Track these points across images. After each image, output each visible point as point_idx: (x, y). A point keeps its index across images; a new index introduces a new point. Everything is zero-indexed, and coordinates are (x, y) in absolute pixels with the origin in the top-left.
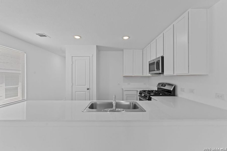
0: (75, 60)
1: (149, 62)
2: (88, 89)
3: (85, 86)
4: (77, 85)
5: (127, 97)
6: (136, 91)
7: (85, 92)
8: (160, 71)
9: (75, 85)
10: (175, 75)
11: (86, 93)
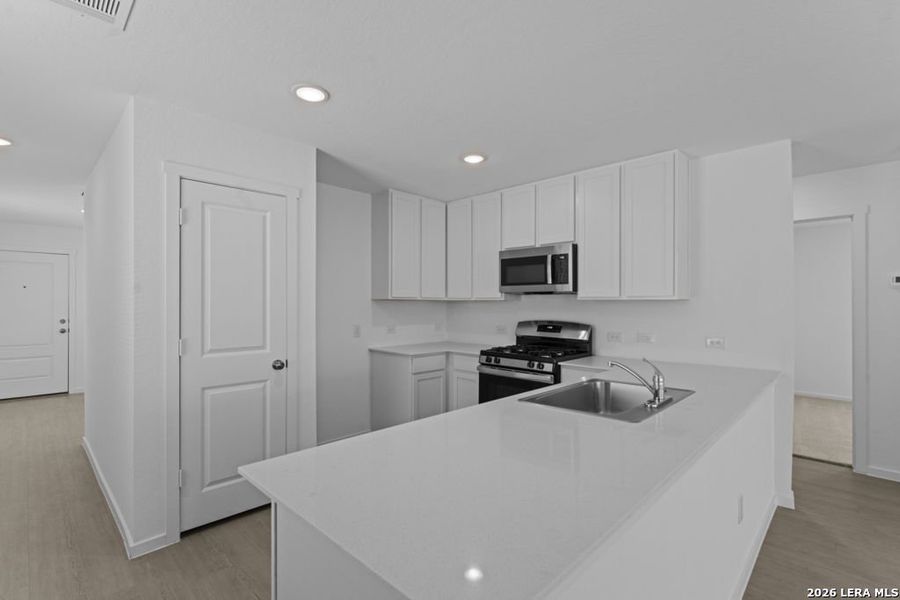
0: (203, 204)
1: (501, 253)
2: (279, 366)
3: (261, 351)
4: (211, 351)
5: (419, 381)
6: (444, 357)
7: (261, 385)
8: (569, 287)
9: (203, 353)
10: (624, 298)
11: (264, 388)
